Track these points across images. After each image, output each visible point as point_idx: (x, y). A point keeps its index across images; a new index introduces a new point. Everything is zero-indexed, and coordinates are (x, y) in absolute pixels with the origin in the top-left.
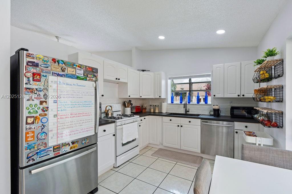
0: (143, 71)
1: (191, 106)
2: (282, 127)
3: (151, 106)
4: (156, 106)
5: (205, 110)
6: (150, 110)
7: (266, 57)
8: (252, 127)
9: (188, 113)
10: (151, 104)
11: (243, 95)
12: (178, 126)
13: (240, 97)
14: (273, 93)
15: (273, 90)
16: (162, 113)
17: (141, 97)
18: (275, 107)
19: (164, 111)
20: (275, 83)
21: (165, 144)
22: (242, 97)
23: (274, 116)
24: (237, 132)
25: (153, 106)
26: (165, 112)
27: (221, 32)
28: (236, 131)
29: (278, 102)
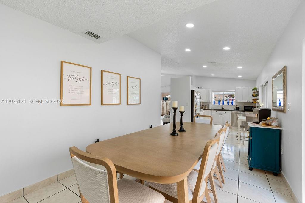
0: (198, 87)
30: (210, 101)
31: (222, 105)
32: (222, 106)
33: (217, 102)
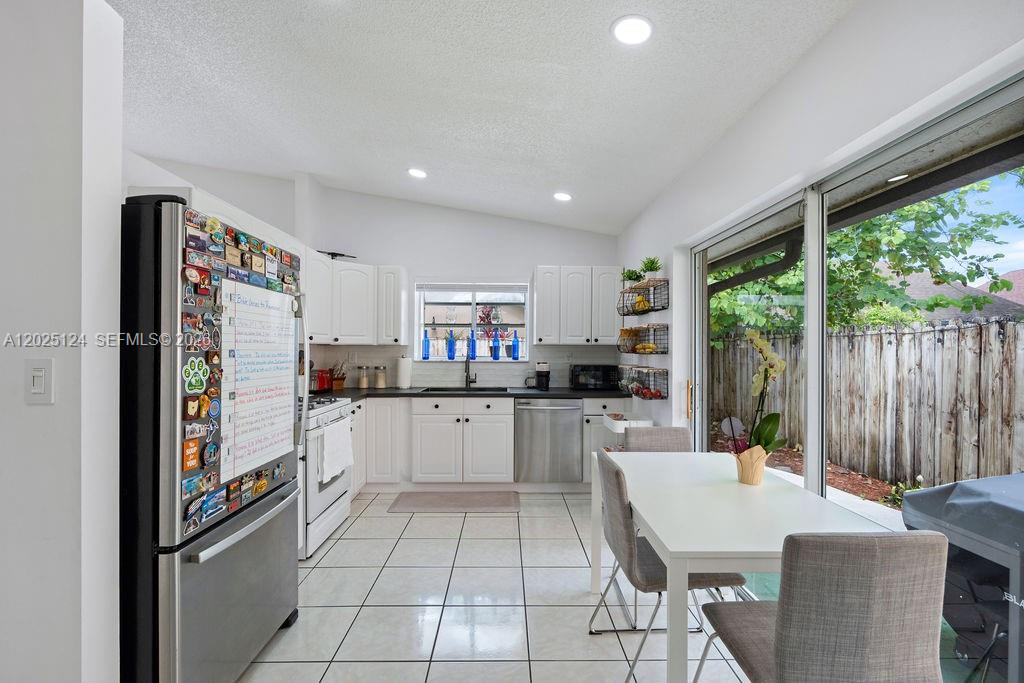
1: (481, 366)
2: (666, 398)
3: (360, 368)
4: (376, 368)
5: (513, 376)
6: (358, 381)
7: (645, 272)
8: (615, 404)
9: (472, 385)
10: (357, 362)
11: (596, 340)
12: (458, 420)
13: (590, 343)
14: (652, 337)
15: (652, 332)
16: (398, 388)
17: (336, 340)
18: (654, 362)
19: (405, 383)
20: (654, 319)
21: (418, 477)
22: (593, 343)
23: (652, 379)
24: (588, 421)
25: (367, 368)
26: (408, 386)
27: (563, 197)
28: (586, 418)
29: (662, 353)
30: (403, 341)
31: (467, 363)
32: (467, 370)
33: (442, 345)
